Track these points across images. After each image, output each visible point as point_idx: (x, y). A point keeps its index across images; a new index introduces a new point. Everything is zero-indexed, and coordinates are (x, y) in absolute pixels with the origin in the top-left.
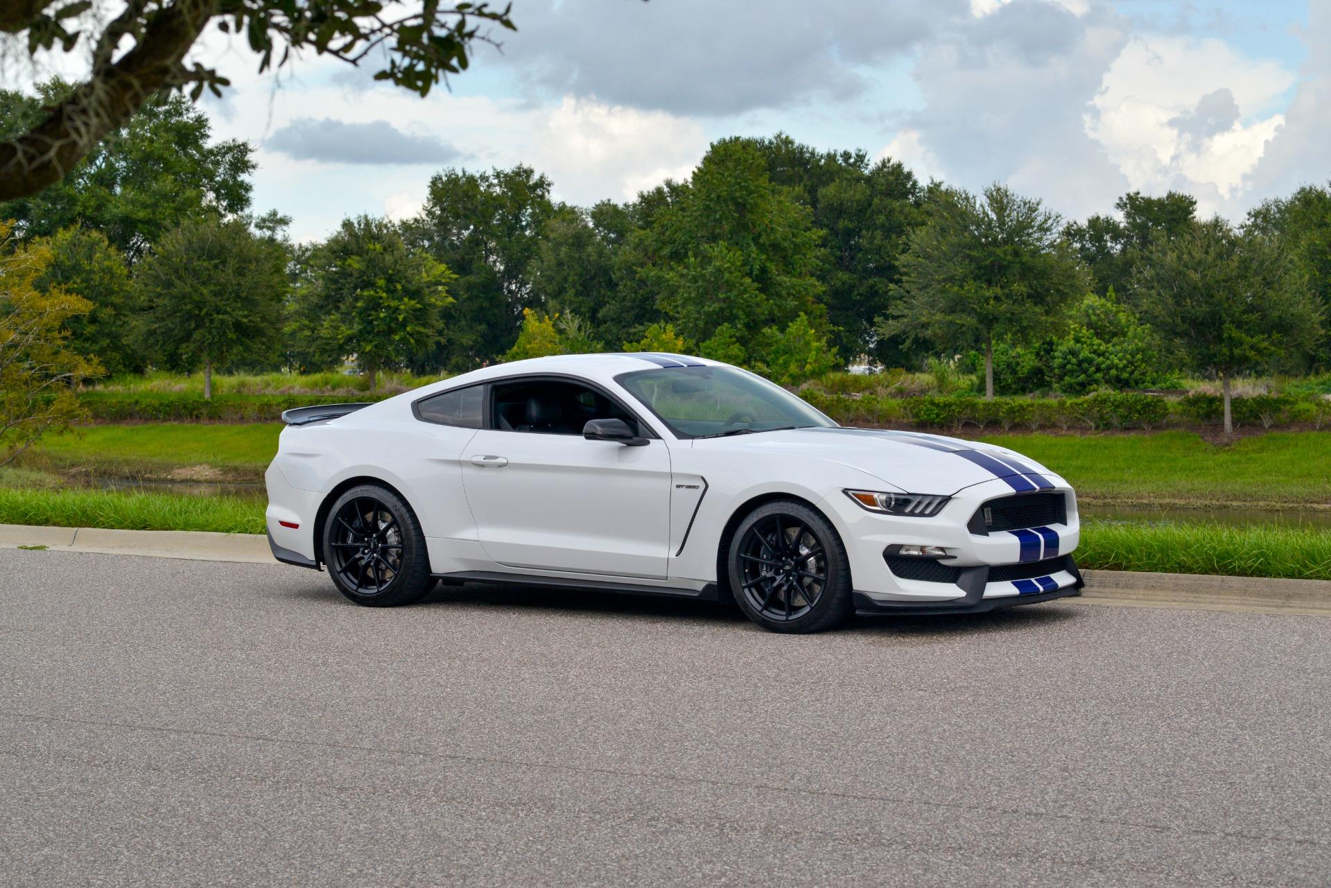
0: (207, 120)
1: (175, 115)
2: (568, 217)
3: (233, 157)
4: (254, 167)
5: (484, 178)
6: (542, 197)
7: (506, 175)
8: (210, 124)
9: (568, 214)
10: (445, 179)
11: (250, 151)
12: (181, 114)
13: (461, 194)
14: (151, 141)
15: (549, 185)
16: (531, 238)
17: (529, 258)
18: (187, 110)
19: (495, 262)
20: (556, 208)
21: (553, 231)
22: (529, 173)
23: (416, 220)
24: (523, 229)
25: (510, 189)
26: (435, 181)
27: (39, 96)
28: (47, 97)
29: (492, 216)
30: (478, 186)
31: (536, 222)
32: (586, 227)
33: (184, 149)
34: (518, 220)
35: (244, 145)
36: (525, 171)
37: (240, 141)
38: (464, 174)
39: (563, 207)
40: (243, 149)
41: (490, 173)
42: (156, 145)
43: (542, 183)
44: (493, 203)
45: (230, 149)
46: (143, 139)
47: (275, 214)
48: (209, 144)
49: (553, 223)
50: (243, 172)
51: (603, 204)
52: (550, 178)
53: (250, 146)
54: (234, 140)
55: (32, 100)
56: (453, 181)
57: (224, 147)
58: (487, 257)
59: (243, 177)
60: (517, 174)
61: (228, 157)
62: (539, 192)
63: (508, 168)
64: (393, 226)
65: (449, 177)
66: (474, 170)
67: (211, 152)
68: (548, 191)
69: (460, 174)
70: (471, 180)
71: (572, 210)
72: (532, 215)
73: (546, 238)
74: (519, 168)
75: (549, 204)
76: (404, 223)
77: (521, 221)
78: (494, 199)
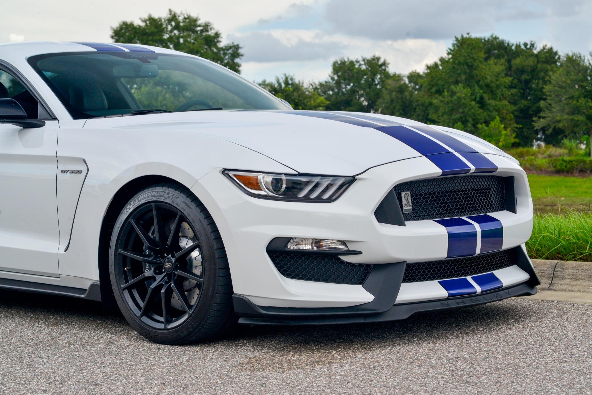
0: (220, 34)
1: (205, 32)
2: (396, 78)
3: (233, 51)
4: (242, 55)
5: (357, 62)
6: (385, 70)
7: (368, 60)
8: (222, 35)
9: (397, 78)
10: (339, 62)
11: (241, 48)
12: (208, 31)
13: (346, 68)
14: (194, 43)
15: (388, 64)
16: (380, 89)
17: (379, 98)
18: (211, 29)
19: (363, 101)
20: (392, 75)
21: (389, 85)
22: (378, 59)
23: (326, 82)
24: (376, 85)
25: (370, 66)
26: (335, 64)
27: (143, 24)
28: (147, 25)
29: (361, 79)
30: (354, 65)
31: (382, 81)
32: (405, 83)
33: (210, 47)
34: (374, 81)
35: (238, 45)
36: (377, 58)
37: (236, 44)
38: (348, 59)
39: (395, 75)
40: (237, 47)
41: (360, 59)
42: (195, 45)
43: (384, 64)
44: (362, 73)
45: (231, 48)
46: (189, 42)
47: (265, 81)
48: (221, 45)
49: (389, 82)
50: (237, 58)
51: (413, 72)
52: (388, 61)
53: (240, 46)
54: (233, 43)
55: (140, 26)
56: (343, 63)
57: (228, 46)
58: (359, 98)
59: (237, 60)
60: (373, 59)
61: (230, 51)
62: (383, 68)
63: (369, 56)
64: (315, 84)
65: (341, 61)
66: (353, 58)
67: (222, 48)
68: (388, 67)
69: (346, 60)
70: (352, 63)
71: (399, 76)
72: (380, 78)
73: (386, 89)
74: (374, 56)
75: (388, 73)
76: (321, 85)
77: (375, 81)
78: (362, 71)
